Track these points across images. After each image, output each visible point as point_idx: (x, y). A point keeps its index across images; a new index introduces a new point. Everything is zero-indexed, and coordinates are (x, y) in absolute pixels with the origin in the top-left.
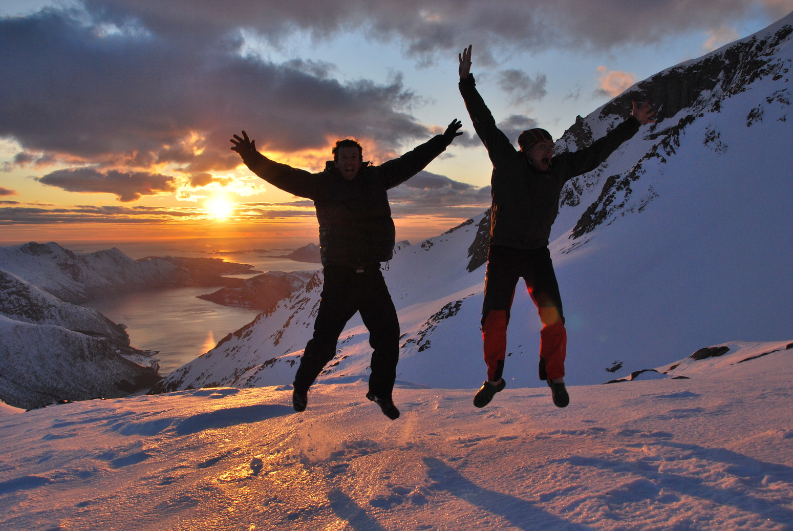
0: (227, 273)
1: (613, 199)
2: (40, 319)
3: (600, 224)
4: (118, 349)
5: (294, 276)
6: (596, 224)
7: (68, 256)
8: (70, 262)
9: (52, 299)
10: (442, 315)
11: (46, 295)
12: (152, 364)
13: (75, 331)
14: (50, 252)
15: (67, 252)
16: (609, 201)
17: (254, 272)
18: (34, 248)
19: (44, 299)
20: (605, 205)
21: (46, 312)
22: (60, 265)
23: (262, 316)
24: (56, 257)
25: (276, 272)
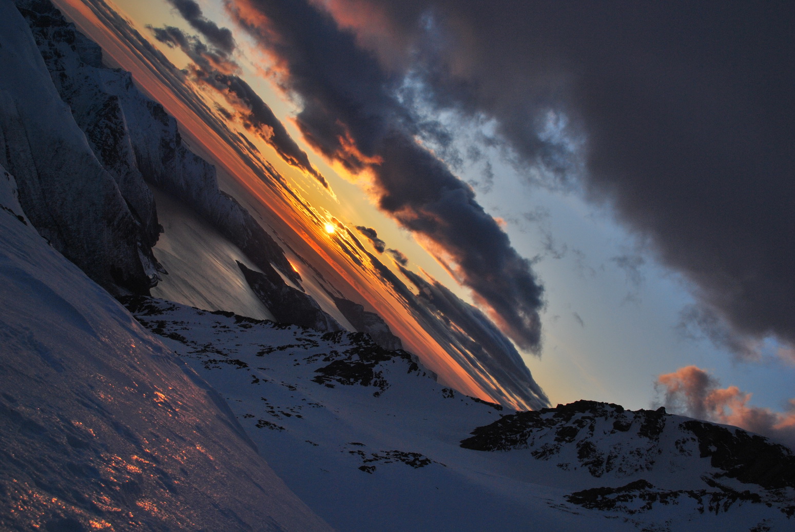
0: (277, 265)
1: (630, 500)
2: (109, 165)
3: (600, 509)
4: (141, 242)
5: (325, 318)
6: (596, 506)
7: (175, 139)
8: (172, 145)
9: (132, 159)
10: (406, 458)
11: (132, 152)
12: (153, 278)
13: (124, 198)
14: (166, 125)
15: (178, 136)
16: (625, 499)
17: (298, 285)
18: (158, 110)
19: (126, 153)
20: (618, 498)
21: (118, 164)
22: (163, 140)
23: (270, 323)
24: (165, 132)
25: (314, 301)
